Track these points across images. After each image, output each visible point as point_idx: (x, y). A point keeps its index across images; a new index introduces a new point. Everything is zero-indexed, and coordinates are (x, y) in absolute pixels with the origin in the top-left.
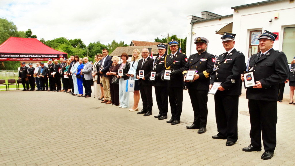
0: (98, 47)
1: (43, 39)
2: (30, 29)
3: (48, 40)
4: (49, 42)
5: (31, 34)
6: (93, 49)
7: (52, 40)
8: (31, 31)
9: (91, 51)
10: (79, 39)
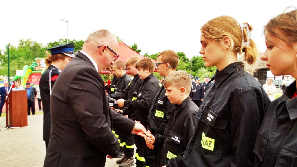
0: (202, 61)
1: (147, 53)
2: (136, 44)
3: (152, 54)
4: (152, 56)
5: (137, 49)
6: (197, 63)
7: (155, 54)
8: (136, 46)
9: (194, 64)
10: (182, 53)
